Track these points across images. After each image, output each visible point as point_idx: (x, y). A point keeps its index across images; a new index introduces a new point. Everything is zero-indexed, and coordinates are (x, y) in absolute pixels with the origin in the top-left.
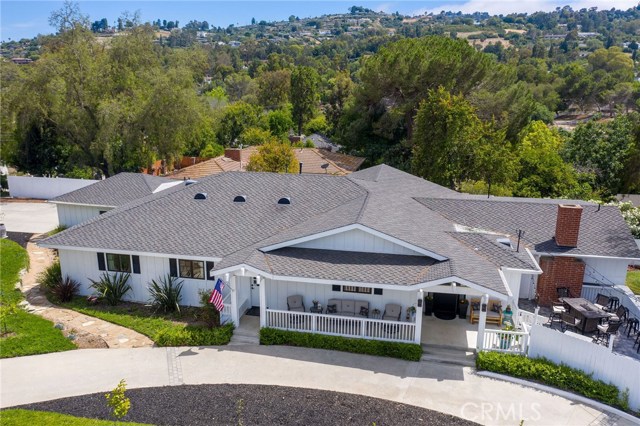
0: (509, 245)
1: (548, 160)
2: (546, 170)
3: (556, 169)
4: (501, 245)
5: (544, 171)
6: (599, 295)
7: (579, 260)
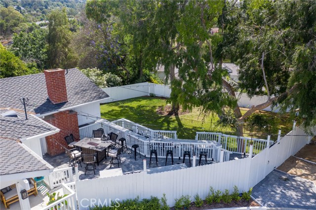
0: (16, 116)
1: (5, 56)
2: (6, 62)
3: (13, 61)
4: (8, 119)
5: (5, 64)
6: (93, 131)
7: (71, 111)
